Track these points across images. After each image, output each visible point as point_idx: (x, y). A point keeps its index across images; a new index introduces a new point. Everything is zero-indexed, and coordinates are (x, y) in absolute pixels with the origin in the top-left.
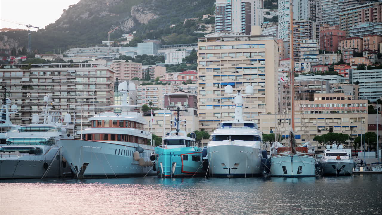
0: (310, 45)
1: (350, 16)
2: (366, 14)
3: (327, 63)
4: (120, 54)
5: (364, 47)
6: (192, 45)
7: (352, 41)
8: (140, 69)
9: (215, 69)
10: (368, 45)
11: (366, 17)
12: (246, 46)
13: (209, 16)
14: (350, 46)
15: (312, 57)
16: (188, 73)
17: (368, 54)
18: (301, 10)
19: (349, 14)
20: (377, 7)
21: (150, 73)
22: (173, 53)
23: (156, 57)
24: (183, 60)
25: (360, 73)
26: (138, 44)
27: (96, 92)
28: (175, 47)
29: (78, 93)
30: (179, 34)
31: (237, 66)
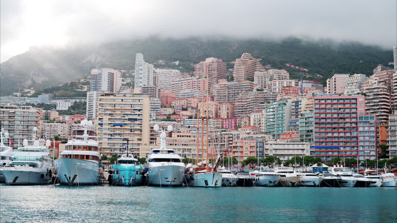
0: (155, 102)
1: (178, 85)
2: (189, 84)
3: (165, 114)
4: (26, 102)
5: (188, 104)
6: (75, 98)
7: (181, 101)
8: (41, 112)
9: (110, 114)
10: (191, 104)
11: (188, 86)
12: (130, 100)
13: (85, 80)
14: (180, 104)
15: (157, 109)
16: (76, 116)
17: (191, 109)
18: (149, 80)
19: (177, 84)
20: (196, 80)
21: (48, 116)
22: (62, 103)
23: (50, 105)
24: (69, 108)
25: (190, 121)
26: (39, 96)
27: (28, 126)
28: (63, 99)
29: (15, 127)
30: (66, 91)
31: (124, 113)
